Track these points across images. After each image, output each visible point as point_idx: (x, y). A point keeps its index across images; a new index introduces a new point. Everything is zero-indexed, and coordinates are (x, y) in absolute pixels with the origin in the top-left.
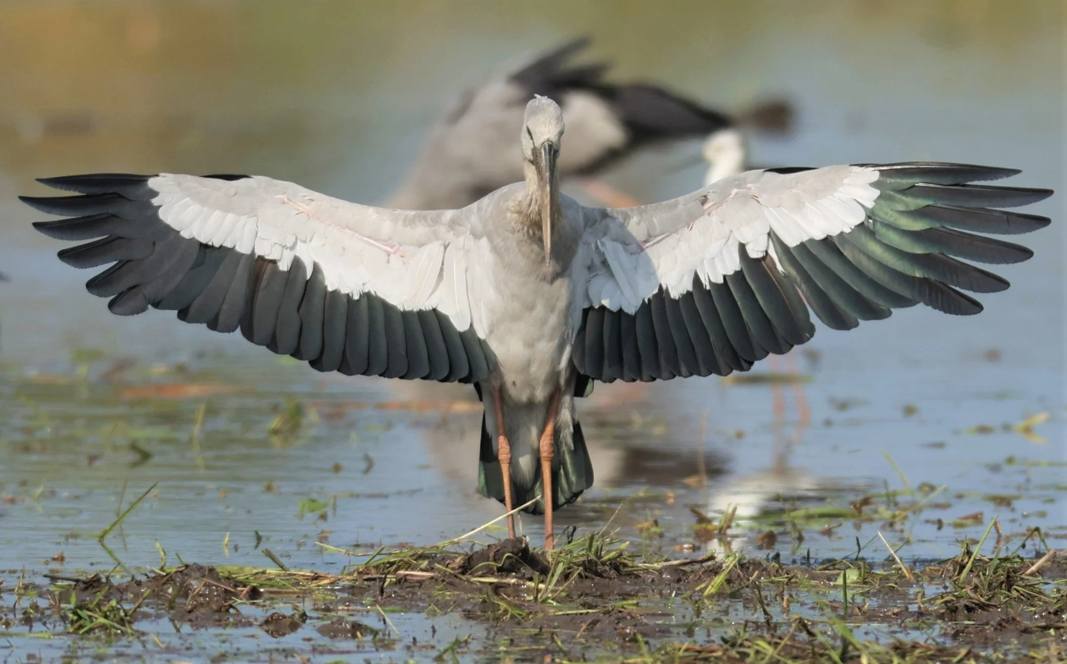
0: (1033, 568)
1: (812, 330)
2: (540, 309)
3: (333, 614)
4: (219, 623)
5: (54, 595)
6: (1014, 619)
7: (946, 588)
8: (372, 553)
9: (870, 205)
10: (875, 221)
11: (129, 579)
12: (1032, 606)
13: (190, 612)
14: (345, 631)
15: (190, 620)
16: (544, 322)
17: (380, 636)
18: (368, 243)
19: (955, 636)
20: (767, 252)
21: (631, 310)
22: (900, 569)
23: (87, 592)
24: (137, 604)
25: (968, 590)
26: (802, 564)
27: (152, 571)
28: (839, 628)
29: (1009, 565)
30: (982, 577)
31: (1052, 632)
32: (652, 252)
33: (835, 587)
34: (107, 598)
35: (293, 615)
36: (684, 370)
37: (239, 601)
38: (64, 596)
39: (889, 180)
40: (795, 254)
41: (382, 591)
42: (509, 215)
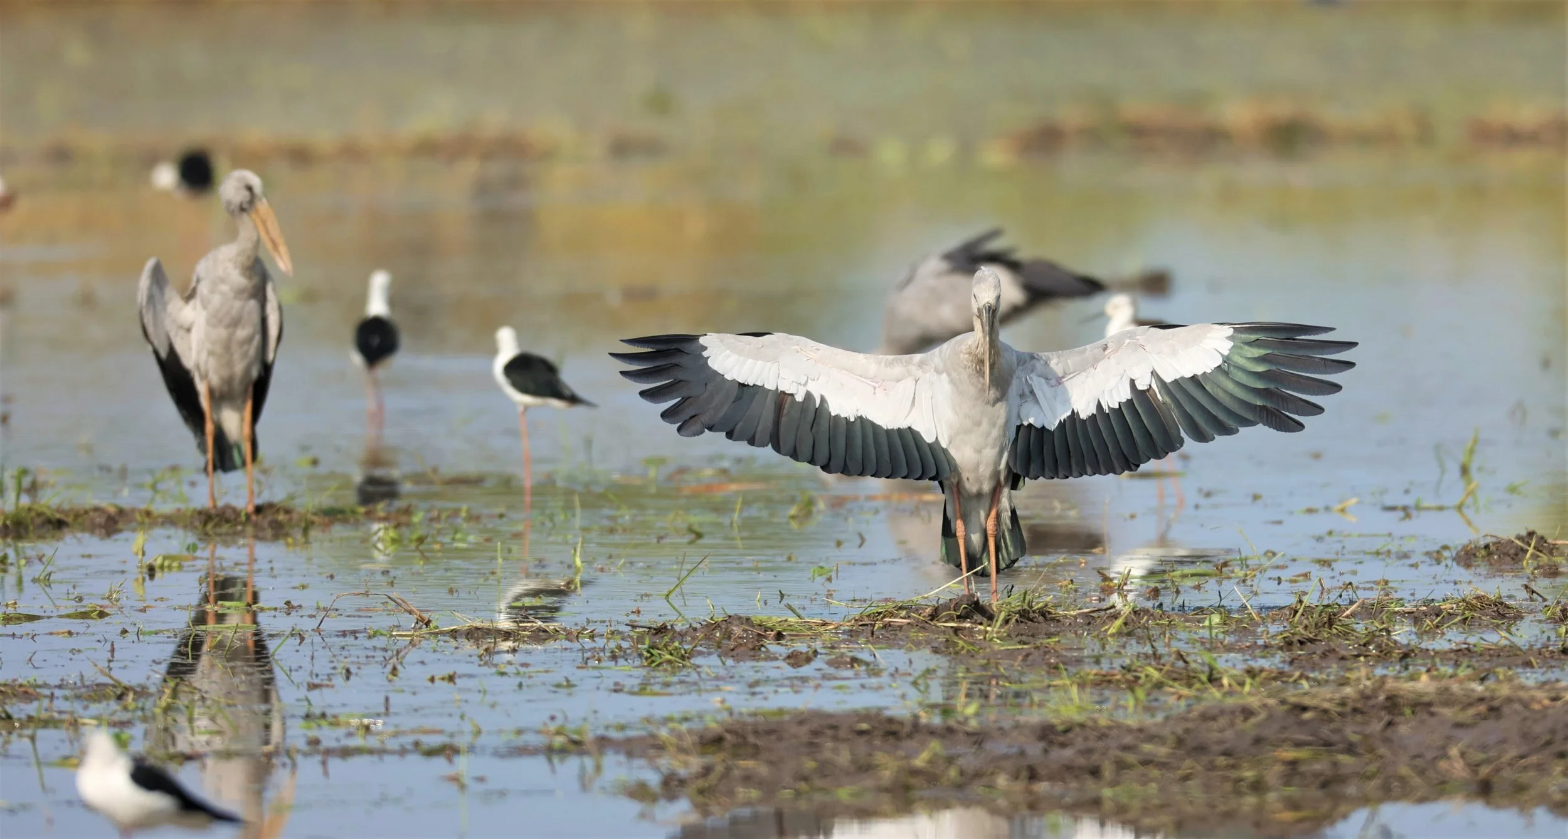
0: (1348, 612)
1: (1182, 442)
2: (985, 425)
3: (837, 651)
4: (754, 658)
5: (633, 639)
6: (1334, 650)
7: (1285, 627)
8: (865, 605)
9: (1226, 353)
10: (1229, 364)
11: (688, 626)
12: (1347, 640)
13: (733, 650)
14: (845, 663)
15: (733, 656)
16: (988, 434)
17: (871, 667)
18: (858, 379)
19: (1291, 663)
20: (1150, 386)
21: (1052, 426)
22: (1251, 613)
23: (657, 637)
24: (693, 645)
25: (1300, 629)
26: (1179, 611)
27: (705, 621)
28: (1207, 657)
29: (1330, 610)
30: (1311, 619)
31: (1362, 659)
32: (1068, 384)
33: (1203, 627)
34: (672, 640)
35: (808, 652)
36: (1089, 470)
37: (768, 642)
38: (640, 640)
39: (1240, 335)
40: (1170, 388)
41: (873, 633)
42: (962, 355)
